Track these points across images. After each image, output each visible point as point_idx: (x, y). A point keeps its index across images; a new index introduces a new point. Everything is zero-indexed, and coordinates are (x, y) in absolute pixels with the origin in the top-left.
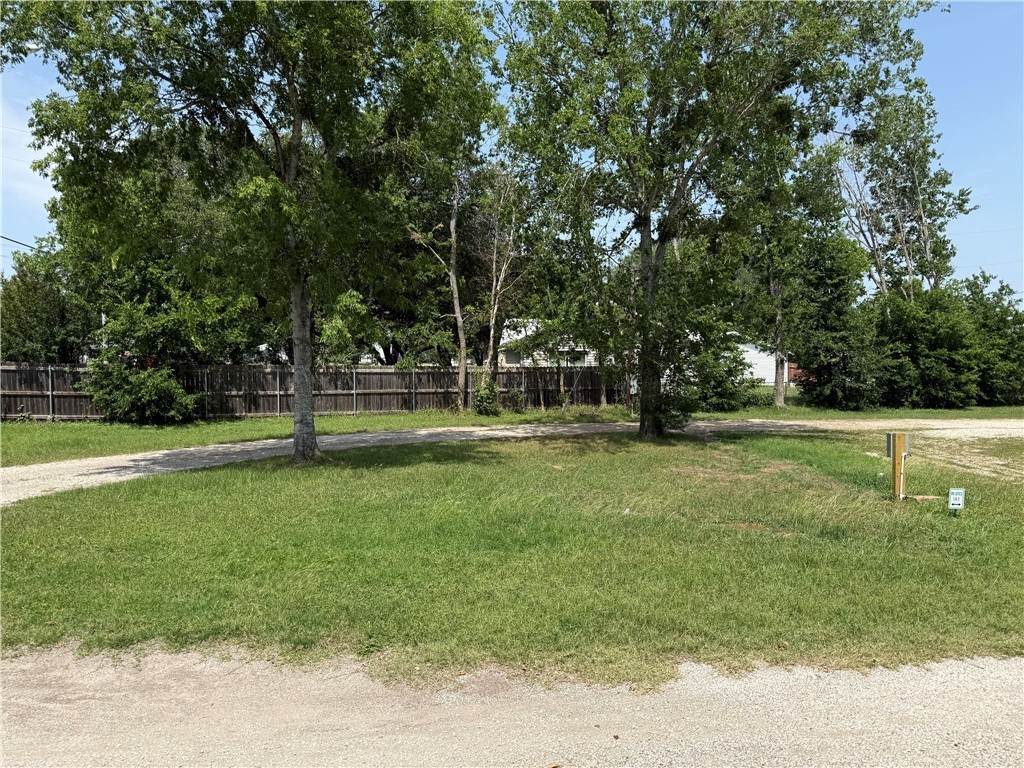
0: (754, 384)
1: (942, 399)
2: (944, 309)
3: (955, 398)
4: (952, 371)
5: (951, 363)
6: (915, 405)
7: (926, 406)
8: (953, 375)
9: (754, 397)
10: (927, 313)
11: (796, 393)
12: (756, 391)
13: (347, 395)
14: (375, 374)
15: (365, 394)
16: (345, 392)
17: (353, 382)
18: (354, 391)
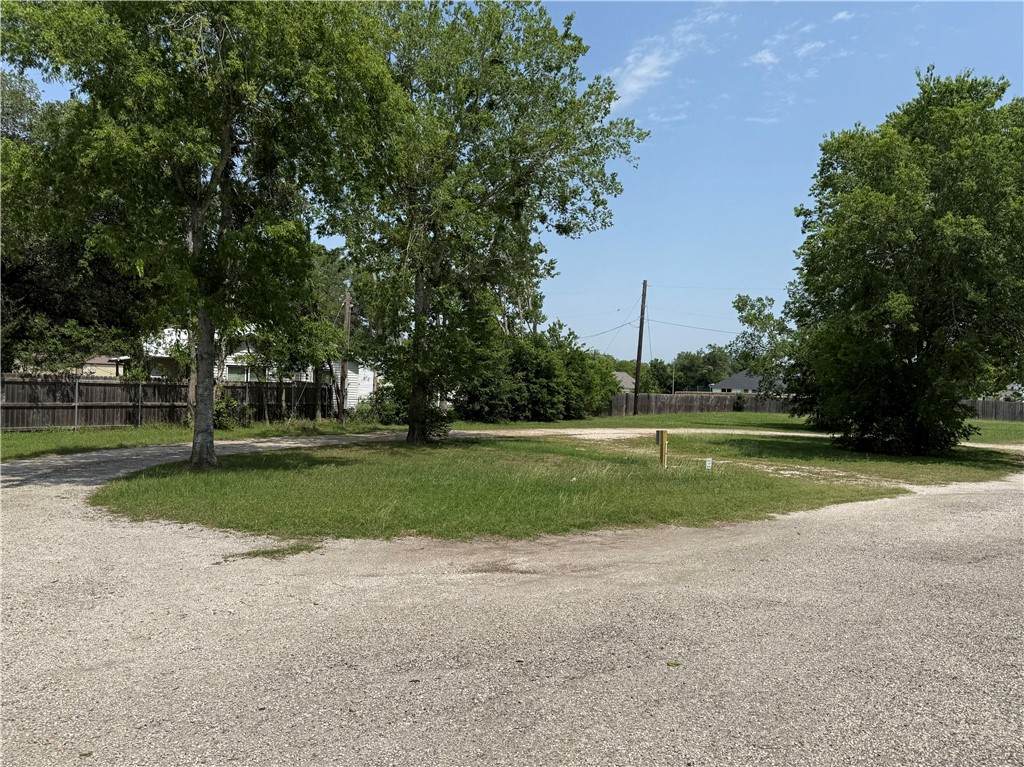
1: (542, 414)
3: (551, 414)
4: (549, 394)
5: (548, 388)
8: (549, 397)
13: (67, 408)
14: (100, 385)
15: (86, 407)
16: (65, 404)
17: (74, 393)
18: (76, 404)
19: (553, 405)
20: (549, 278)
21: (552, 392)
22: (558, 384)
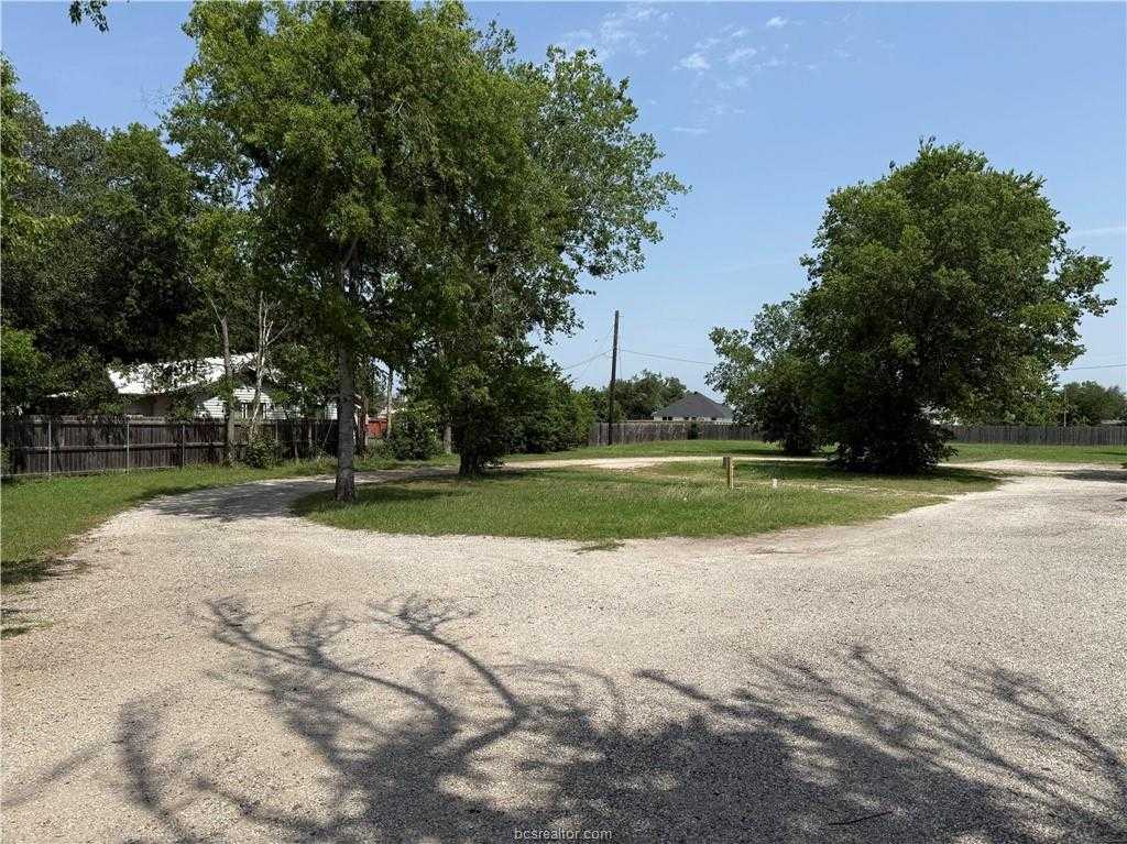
13: (119, 450)
14: (147, 426)
15: (136, 449)
16: (118, 446)
17: (126, 437)
18: (127, 446)
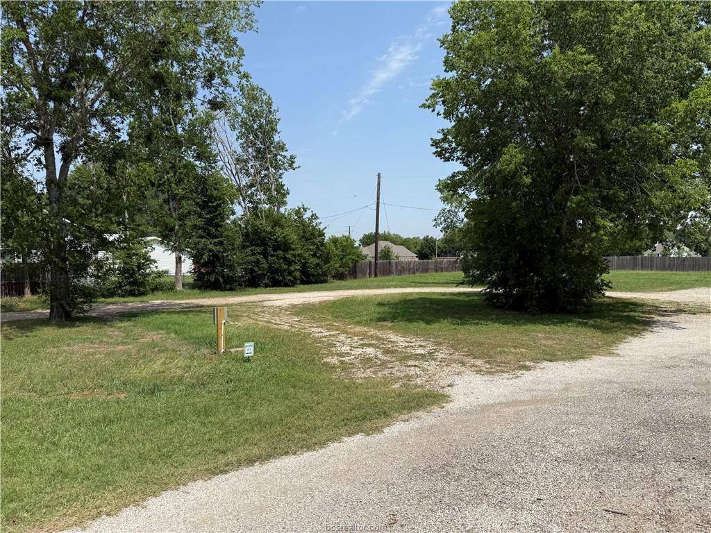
0: (160, 274)
1: (281, 281)
2: (282, 226)
3: (289, 280)
4: (286, 264)
5: (285, 259)
6: (266, 286)
7: (273, 286)
8: (286, 267)
9: (160, 284)
10: (272, 228)
11: (191, 281)
12: (162, 280)
19: (290, 273)
20: (291, 170)
21: (289, 263)
22: (294, 256)
